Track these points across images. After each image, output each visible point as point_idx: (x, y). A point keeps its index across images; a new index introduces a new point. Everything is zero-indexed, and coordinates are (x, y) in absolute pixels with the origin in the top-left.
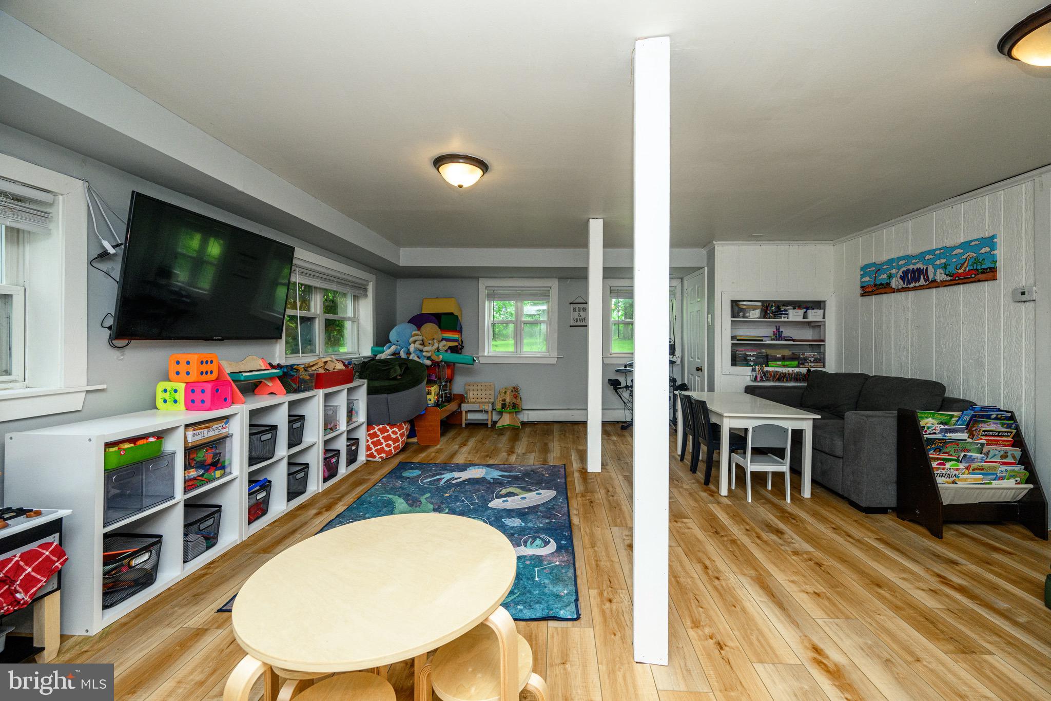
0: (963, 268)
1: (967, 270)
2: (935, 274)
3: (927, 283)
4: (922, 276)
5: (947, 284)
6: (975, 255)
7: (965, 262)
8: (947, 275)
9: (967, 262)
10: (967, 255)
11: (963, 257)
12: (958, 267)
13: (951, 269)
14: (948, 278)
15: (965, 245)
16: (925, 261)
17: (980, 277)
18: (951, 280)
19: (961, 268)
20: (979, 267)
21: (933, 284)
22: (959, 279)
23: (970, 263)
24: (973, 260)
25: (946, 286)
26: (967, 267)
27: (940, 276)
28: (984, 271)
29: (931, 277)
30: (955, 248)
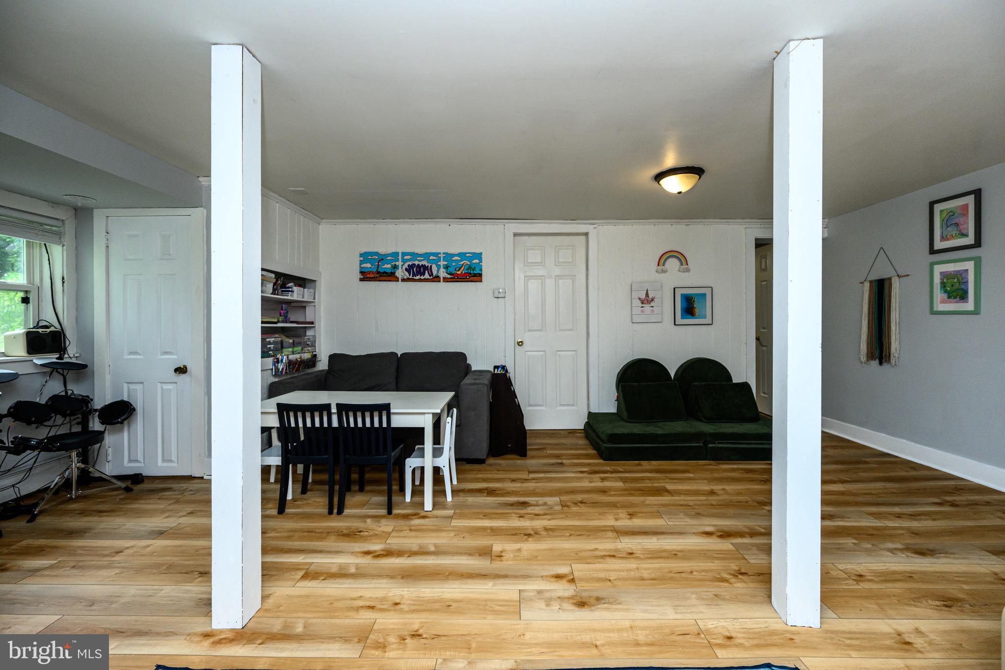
0: (461, 271)
1: (463, 273)
2: (438, 271)
3: (431, 277)
4: (426, 272)
5: (451, 280)
6: (469, 263)
7: (462, 267)
8: (448, 274)
9: (463, 267)
10: (463, 262)
11: (460, 263)
12: (457, 269)
13: (451, 270)
14: (449, 276)
15: (462, 255)
16: (429, 260)
17: (472, 278)
18: (452, 278)
19: (459, 270)
20: (472, 272)
21: (436, 279)
22: (458, 278)
23: (466, 268)
24: (467, 266)
25: (447, 282)
26: (463, 270)
27: (443, 274)
28: (475, 275)
29: (435, 273)
30: (454, 255)
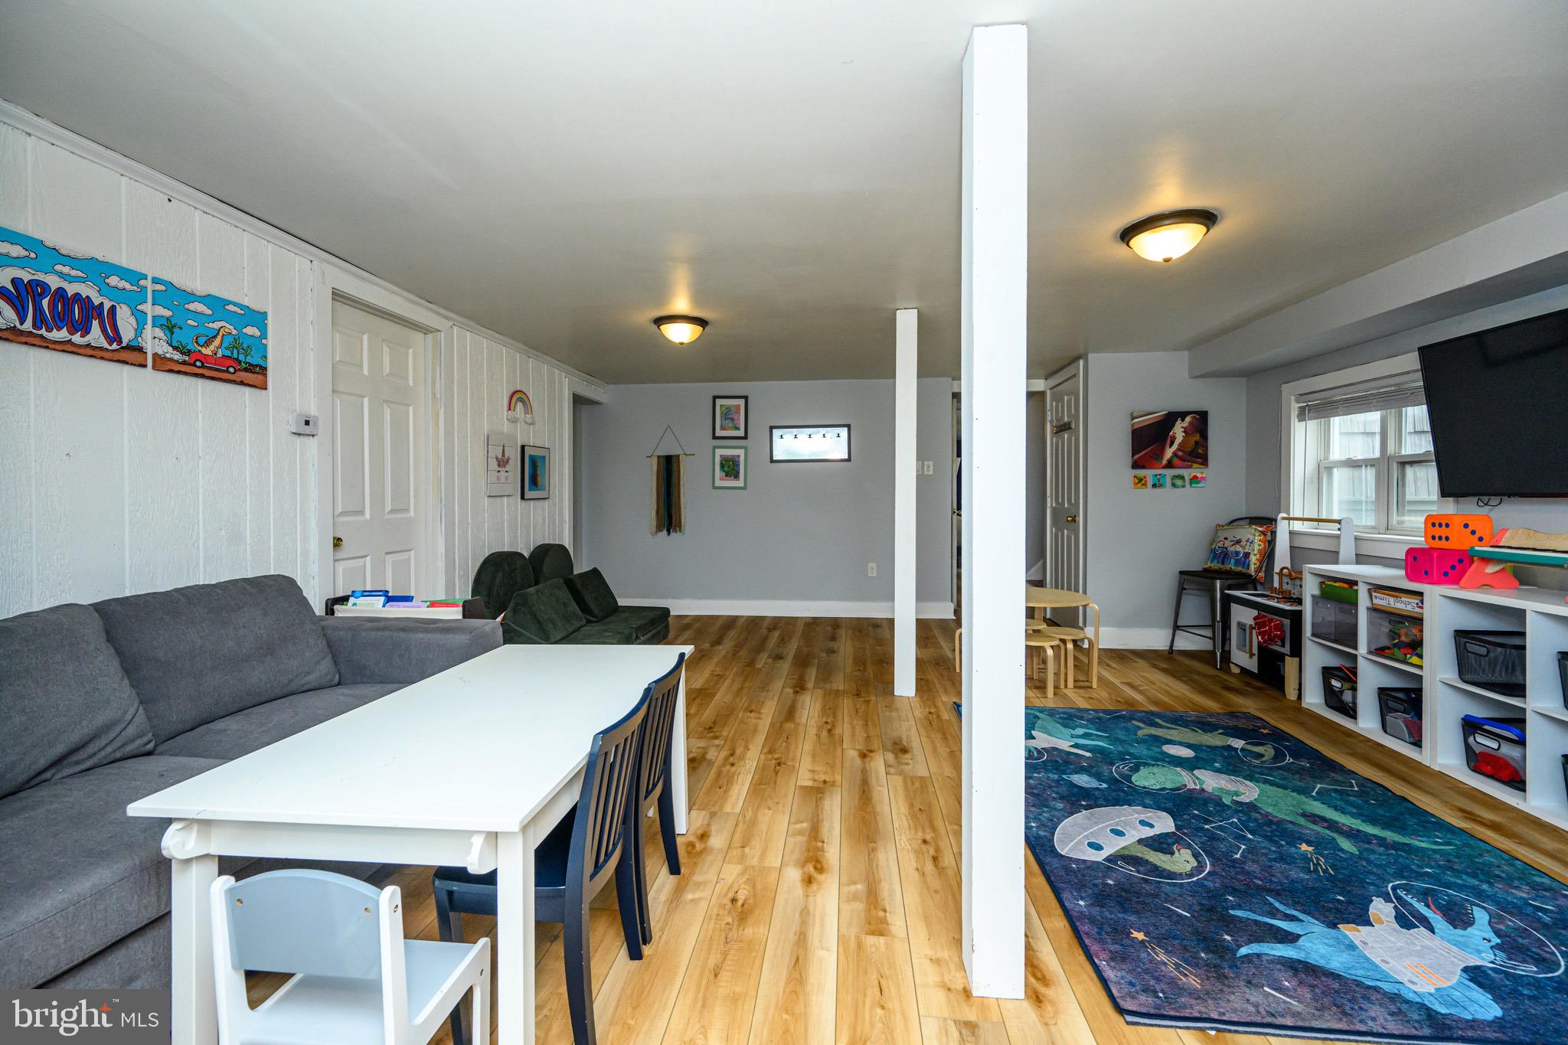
0: (212, 347)
1: (220, 355)
2: (139, 330)
3: (115, 346)
4: (95, 323)
5: (177, 368)
6: (234, 332)
7: (215, 337)
8: (175, 348)
9: (219, 337)
10: (217, 325)
11: (211, 325)
12: (202, 340)
13: (184, 337)
14: (177, 356)
15: (217, 304)
16: (104, 288)
17: (243, 376)
18: (184, 363)
19: (207, 344)
20: (242, 358)
21: (131, 354)
22: (203, 366)
23: (226, 344)
24: (230, 339)
25: (171, 371)
26: (219, 347)
27: (154, 342)
28: (250, 368)
29: (127, 334)
30: (192, 297)
